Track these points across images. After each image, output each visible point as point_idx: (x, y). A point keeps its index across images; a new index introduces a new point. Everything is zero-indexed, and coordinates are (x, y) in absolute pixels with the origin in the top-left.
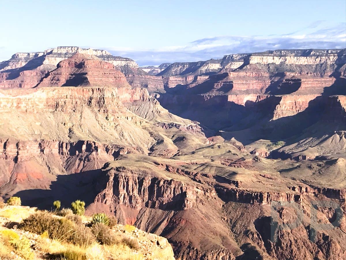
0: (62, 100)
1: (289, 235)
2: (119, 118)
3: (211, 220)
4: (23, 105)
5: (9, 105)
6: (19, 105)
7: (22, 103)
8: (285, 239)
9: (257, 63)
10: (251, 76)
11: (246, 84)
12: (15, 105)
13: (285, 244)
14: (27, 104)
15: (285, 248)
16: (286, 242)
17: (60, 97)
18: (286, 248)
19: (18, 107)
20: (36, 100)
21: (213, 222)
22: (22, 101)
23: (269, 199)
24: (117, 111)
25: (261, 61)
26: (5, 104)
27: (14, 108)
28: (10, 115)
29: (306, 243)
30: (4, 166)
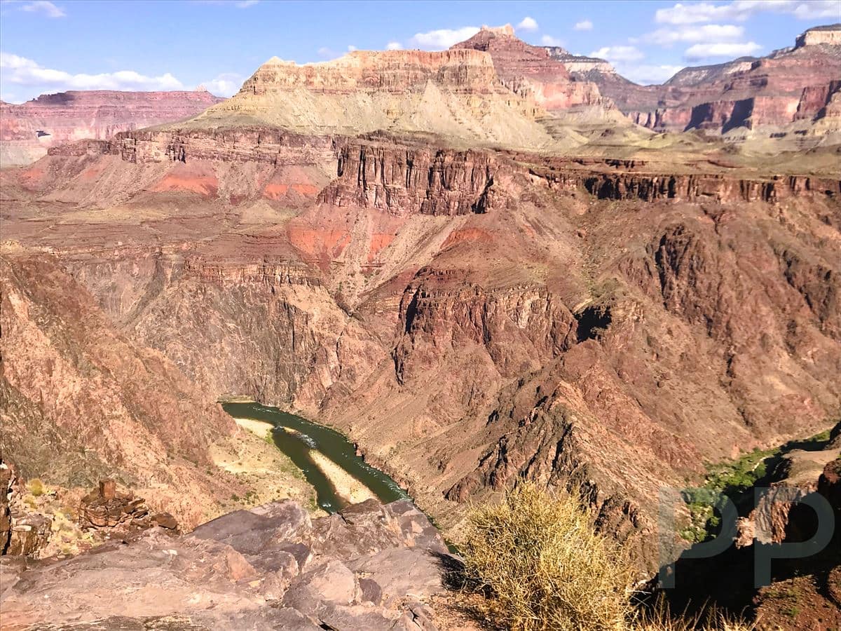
0: (389, 72)
1: (718, 262)
2: (492, 103)
3: (545, 234)
4: (317, 81)
5: (292, 79)
6: (311, 80)
7: (316, 76)
8: (707, 270)
9: (821, 44)
10: (807, 65)
11: (795, 80)
12: (303, 79)
13: (706, 282)
14: (325, 78)
15: (704, 292)
16: (708, 278)
17: (387, 66)
18: (706, 292)
19: (308, 83)
20: (342, 71)
21: (546, 238)
22: (315, 71)
23: (692, 189)
24: (491, 90)
25: (828, 40)
26: (284, 76)
27: (301, 84)
28: (291, 95)
29: (772, 287)
30: (253, 173)
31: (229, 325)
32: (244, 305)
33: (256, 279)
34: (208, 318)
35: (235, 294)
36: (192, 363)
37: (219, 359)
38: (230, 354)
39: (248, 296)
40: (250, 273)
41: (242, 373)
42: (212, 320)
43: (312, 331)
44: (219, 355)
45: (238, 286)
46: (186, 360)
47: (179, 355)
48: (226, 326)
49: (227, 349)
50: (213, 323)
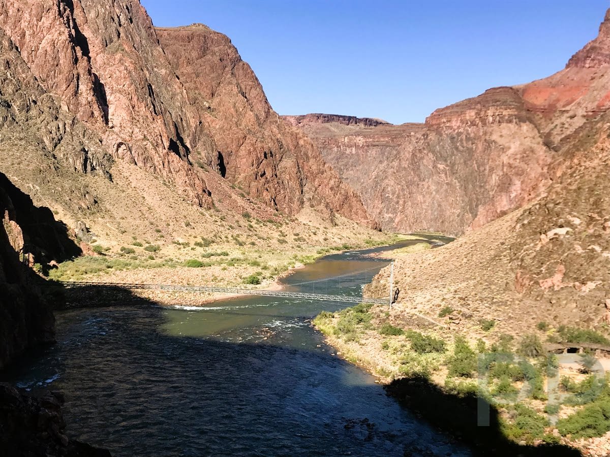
31: (439, 166)
32: (457, 148)
33: (473, 124)
34: (422, 158)
35: (452, 138)
36: (398, 197)
37: (424, 197)
38: (434, 193)
39: (462, 140)
40: (468, 118)
41: (442, 211)
42: (425, 161)
43: (503, 163)
44: (425, 193)
45: (456, 131)
46: (393, 194)
47: (389, 189)
48: (436, 167)
49: (433, 187)
50: (426, 164)
